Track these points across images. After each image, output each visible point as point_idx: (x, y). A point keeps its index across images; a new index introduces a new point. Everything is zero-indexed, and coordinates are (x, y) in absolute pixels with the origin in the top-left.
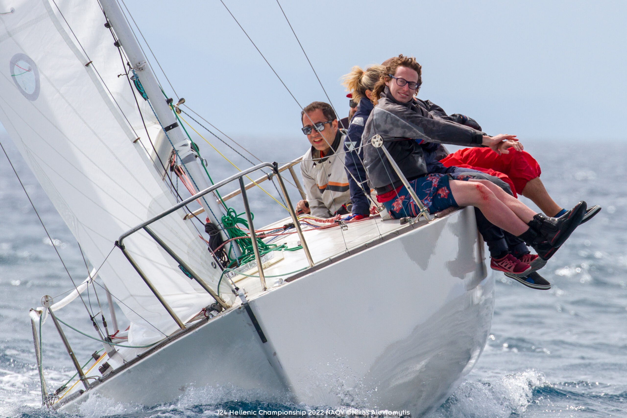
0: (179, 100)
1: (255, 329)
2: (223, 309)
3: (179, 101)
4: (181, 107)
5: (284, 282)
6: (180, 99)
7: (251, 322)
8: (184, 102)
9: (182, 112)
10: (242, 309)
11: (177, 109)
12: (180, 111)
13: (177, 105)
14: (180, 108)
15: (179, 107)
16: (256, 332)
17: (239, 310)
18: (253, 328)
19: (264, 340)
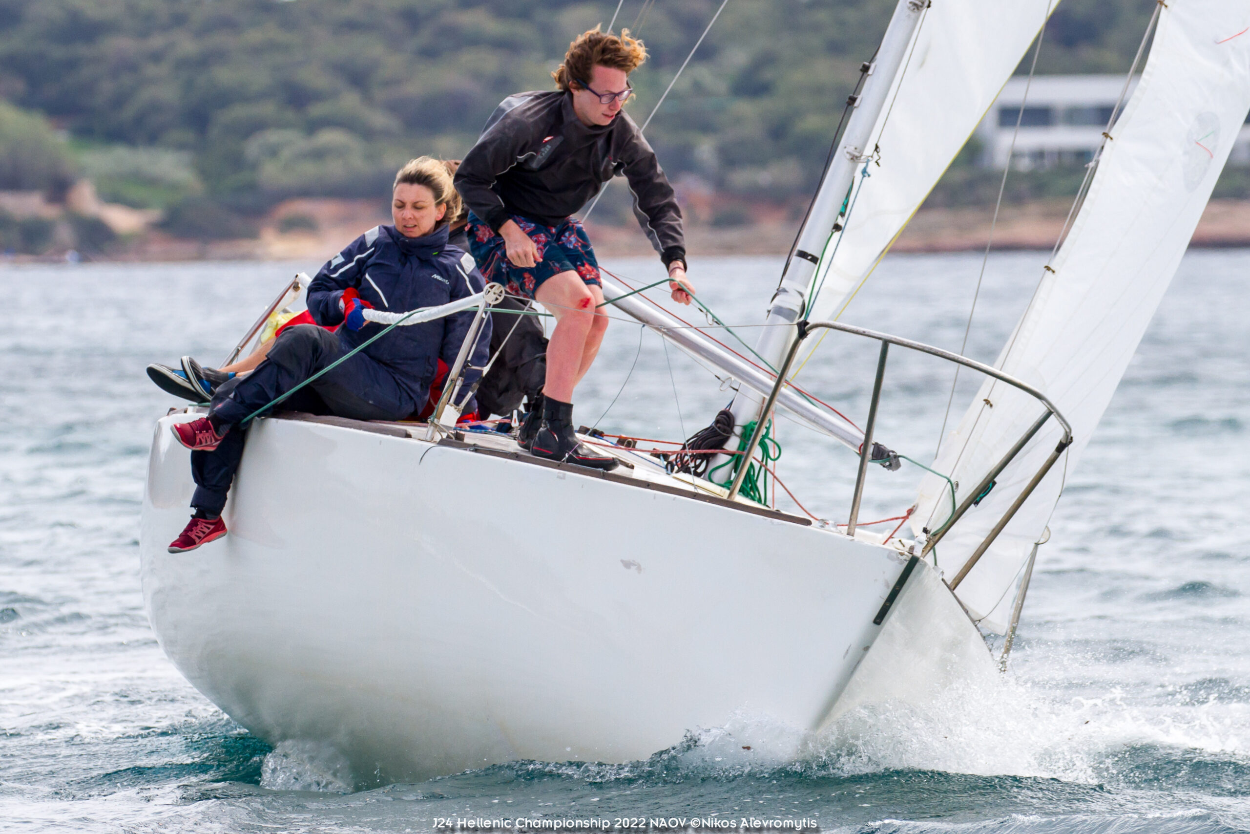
1: (886, 596)
16: (882, 602)
17: (897, 556)
18: (887, 593)
19: (878, 621)
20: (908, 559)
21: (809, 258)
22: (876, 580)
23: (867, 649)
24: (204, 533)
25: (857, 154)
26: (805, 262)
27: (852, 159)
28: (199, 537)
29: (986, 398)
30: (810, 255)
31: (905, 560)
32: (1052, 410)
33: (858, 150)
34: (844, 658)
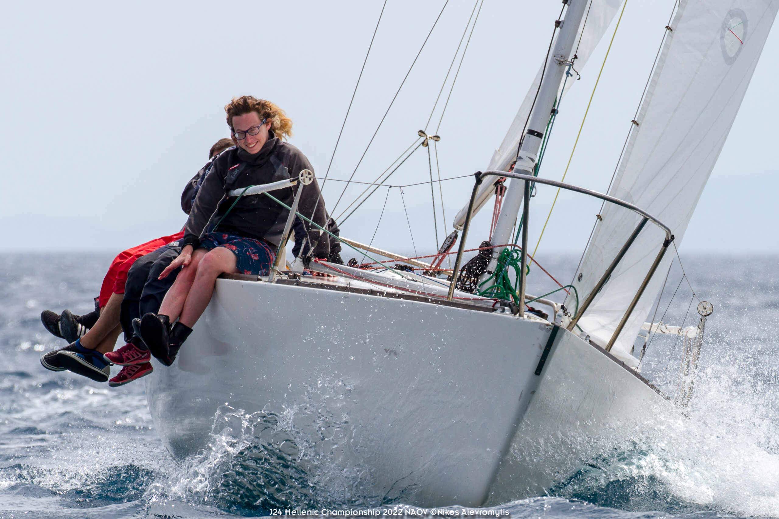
0: (435, 135)
1: (541, 355)
2: (518, 315)
3: (434, 137)
4: (431, 142)
5: (588, 341)
6: (437, 135)
7: (544, 346)
8: (437, 141)
9: (427, 147)
10: (549, 327)
11: (426, 140)
12: (427, 145)
13: (430, 137)
14: (429, 143)
15: (429, 140)
16: (539, 359)
17: (545, 327)
18: (540, 353)
19: (538, 372)
20: (552, 328)
21: (535, 134)
22: (534, 345)
23: (533, 392)
24: (134, 371)
25: (563, 60)
26: (534, 138)
27: (559, 64)
28: (130, 374)
29: (598, 214)
30: (536, 132)
31: (550, 329)
32: (648, 217)
33: (563, 57)
34: (519, 400)
